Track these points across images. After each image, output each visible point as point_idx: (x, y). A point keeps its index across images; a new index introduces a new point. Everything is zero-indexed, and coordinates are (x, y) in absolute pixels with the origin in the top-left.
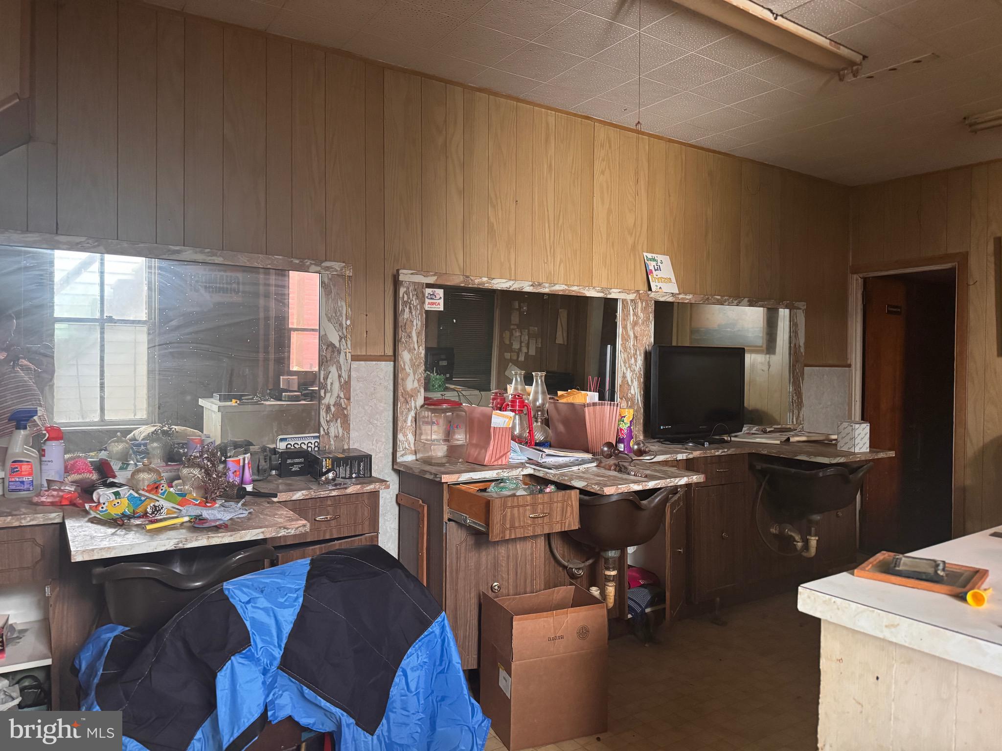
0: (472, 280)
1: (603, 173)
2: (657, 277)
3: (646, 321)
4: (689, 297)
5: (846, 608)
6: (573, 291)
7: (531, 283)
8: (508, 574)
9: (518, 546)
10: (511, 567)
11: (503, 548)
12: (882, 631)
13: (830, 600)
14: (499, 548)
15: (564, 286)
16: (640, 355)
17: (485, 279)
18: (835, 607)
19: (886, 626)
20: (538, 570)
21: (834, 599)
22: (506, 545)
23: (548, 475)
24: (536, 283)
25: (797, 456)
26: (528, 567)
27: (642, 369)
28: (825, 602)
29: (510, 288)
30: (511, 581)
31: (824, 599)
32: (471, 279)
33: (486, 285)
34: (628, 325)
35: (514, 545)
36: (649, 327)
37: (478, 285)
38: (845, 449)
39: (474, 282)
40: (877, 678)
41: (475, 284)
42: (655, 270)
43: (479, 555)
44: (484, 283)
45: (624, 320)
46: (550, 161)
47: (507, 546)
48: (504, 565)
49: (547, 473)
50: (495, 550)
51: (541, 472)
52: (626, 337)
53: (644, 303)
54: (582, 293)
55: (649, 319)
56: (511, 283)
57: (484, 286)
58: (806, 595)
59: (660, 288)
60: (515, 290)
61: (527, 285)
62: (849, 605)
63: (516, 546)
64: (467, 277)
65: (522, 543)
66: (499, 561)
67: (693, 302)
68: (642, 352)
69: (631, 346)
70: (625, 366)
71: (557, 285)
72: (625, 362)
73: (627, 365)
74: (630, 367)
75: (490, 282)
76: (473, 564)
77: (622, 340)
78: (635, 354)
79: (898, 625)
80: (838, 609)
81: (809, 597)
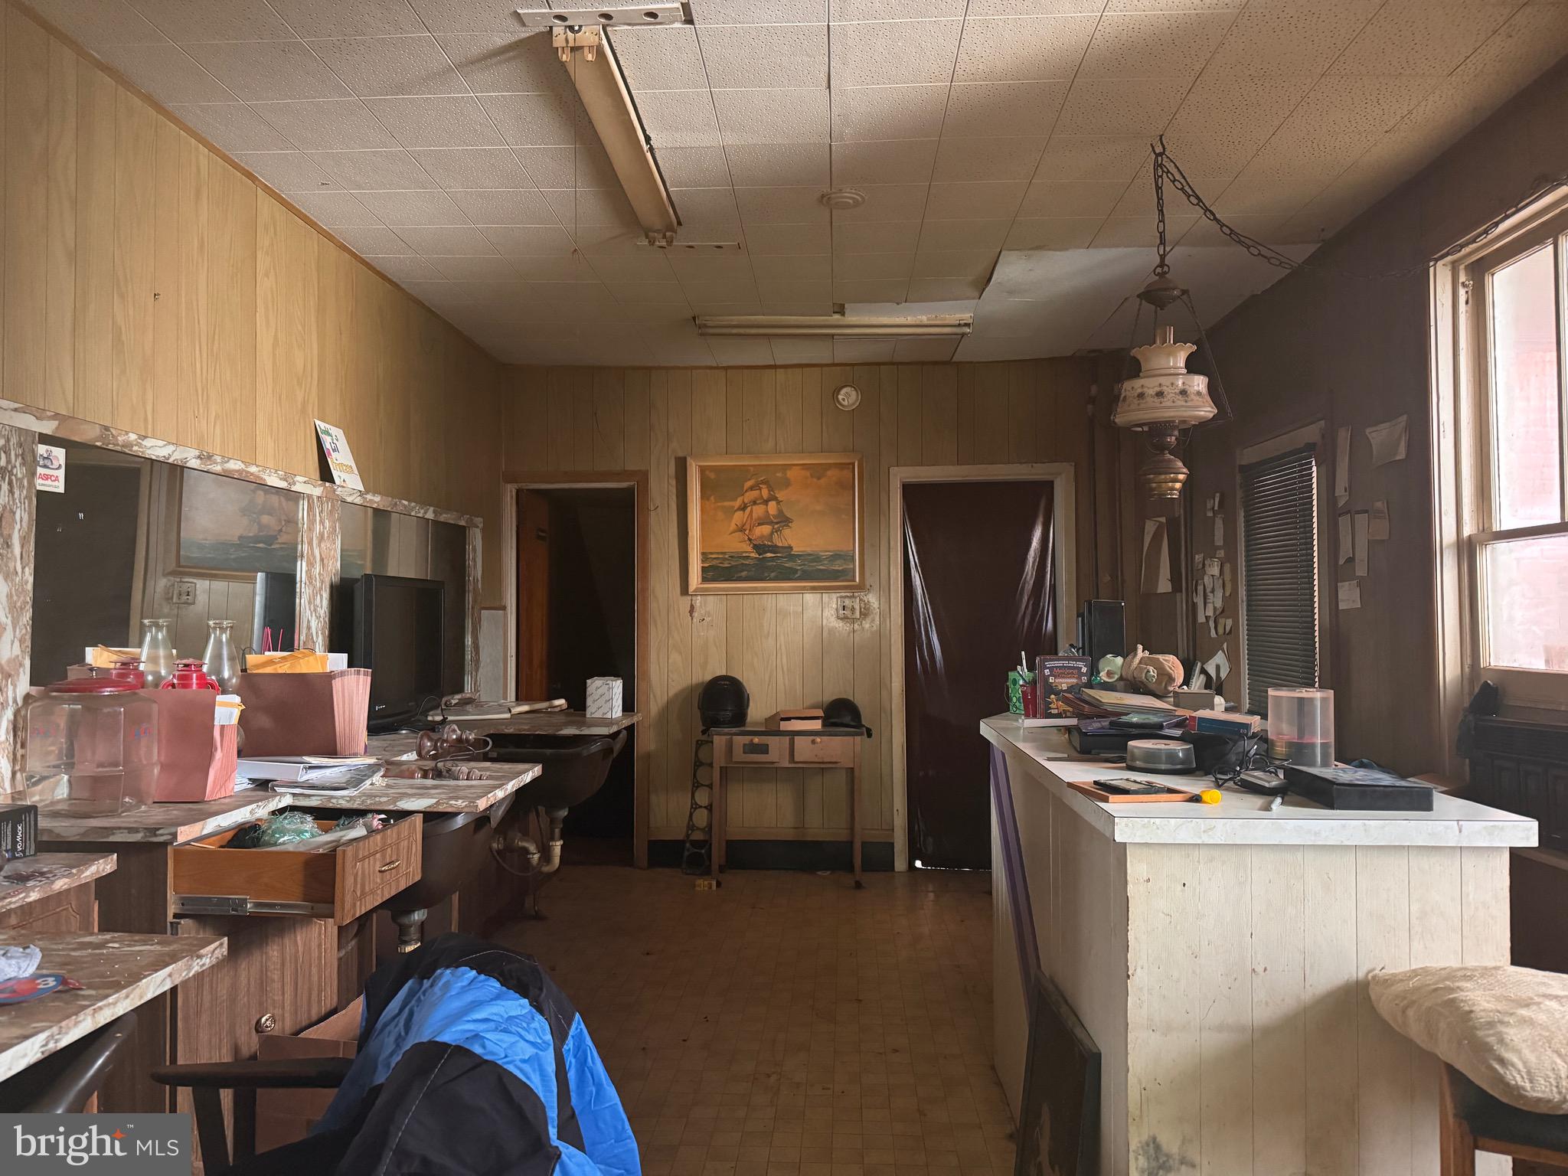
0: (113, 436)
1: (267, 275)
2: (335, 461)
3: (332, 533)
4: (377, 498)
5: (1165, 825)
6: (252, 474)
7: (197, 453)
8: (283, 994)
9: (299, 938)
10: (288, 979)
11: (275, 947)
12: (1200, 838)
13: (1149, 822)
14: (269, 948)
15: (240, 463)
16: (326, 590)
17: (133, 437)
18: (1155, 827)
19: (1204, 832)
20: (329, 970)
21: (1152, 820)
22: (280, 940)
23: (334, 801)
24: (205, 454)
25: (562, 729)
26: (314, 970)
27: (327, 614)
28: (1144, 826)
29: (168, 459)
30: (287, 1003)
31: (1143, 823)
32: (112, 434)
33: (135, 448)
34: (314, 538)
35: (292, 936)
36: (334, 543)
37: (123, 446)
38: (598, 715)
39: (117, 440)
40: (1184, 885)
41: (118, 445)
42: (334, 451)
43: (236, 971)
44: (130, 445)
45: (310, 530)
46: (202, 233)
47: (280, 943)
48: (276, 979)
49: (333, 797)
50: (262, 956)
51: (314, 798)
52: (312, 559)
53: (330, 504)
54: (262, 478)
55: (336, 531)
56: (170, 449)
57: (131, 451)
58: (1123, 824)
59: (344, 481)
60: (175, 462)
61: (193, 455)
62: (1168, 821)
63: (296, 937)
64: (107, 429)
65: (304, 929)
66: (269, 973)
67: (381, 507)
68: (328, 586)
69: (317, 576)
70: (310, 609)
71: (232, 461)
72: (310, 603)
73: (312, 608)
74: (315, 610)
75: (141, 444)
76: (225, 992)
77: (307, 566)
78: (321, 589)
79: (1215, 827)
80: (1158, 829)
81: (1127, 825)
